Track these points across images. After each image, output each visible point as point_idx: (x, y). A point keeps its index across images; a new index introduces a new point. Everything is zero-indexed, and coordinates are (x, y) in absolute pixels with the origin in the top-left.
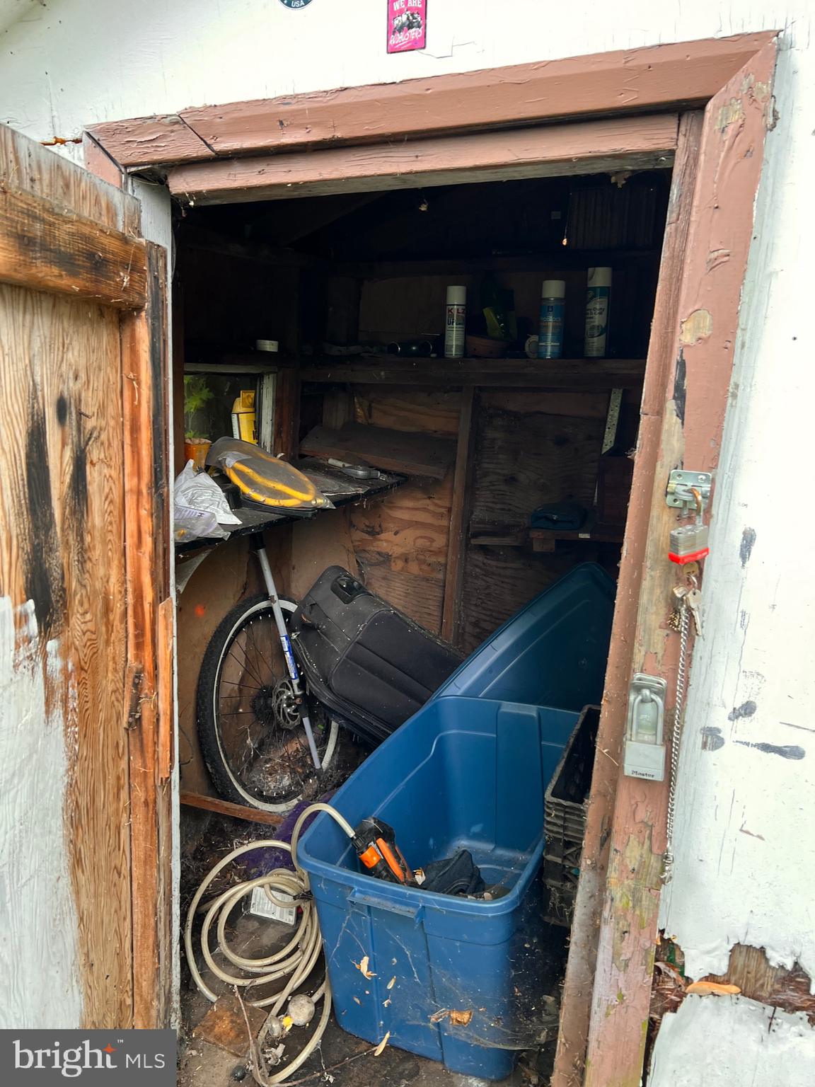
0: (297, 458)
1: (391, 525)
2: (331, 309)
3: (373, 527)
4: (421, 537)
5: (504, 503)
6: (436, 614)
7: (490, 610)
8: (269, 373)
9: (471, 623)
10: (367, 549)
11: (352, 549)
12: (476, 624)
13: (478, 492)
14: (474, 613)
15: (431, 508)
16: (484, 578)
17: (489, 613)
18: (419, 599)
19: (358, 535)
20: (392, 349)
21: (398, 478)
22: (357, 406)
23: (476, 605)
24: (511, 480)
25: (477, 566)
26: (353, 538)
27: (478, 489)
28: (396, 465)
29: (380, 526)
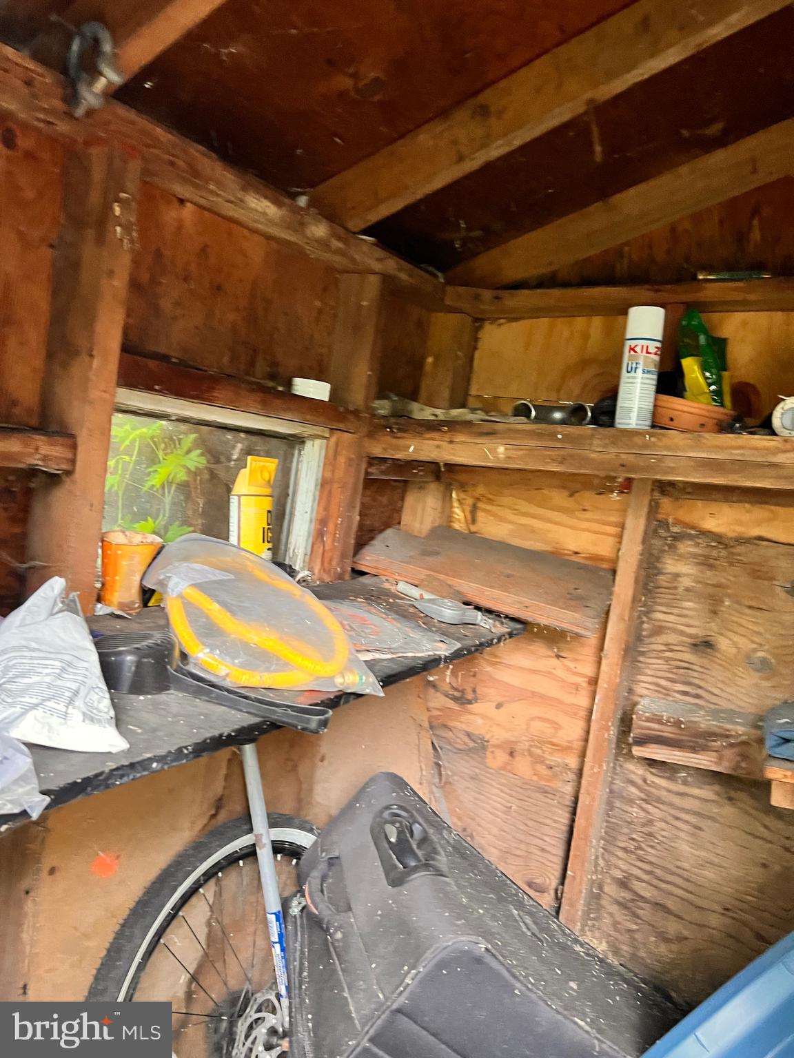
0: (347, 577)
1: (492, 691)
2: (430, 360)
3: (463, 691)
4: (540, 719)
5: (689, 684)
6: (554, 852)
7: (651, 863)
8: (313, 437)
9: (614, 879)
10: (451, 724)
11: (426, 724)
12: (623, 884)
13: (642, 659)
14: (620, 863)
15: (560, 673)
16: (645, 806)
17: (647, 867)
18: (529, 823)
19: (438, 701)
20: (523, 411)
21: (512, 624)
22: (456, 504)
23: (625, 850)
24: (704, 645)
25: (632, 783)
26: (432, 704)
27: (643, 654)
28: (509, 603)
29: (474, 691)
